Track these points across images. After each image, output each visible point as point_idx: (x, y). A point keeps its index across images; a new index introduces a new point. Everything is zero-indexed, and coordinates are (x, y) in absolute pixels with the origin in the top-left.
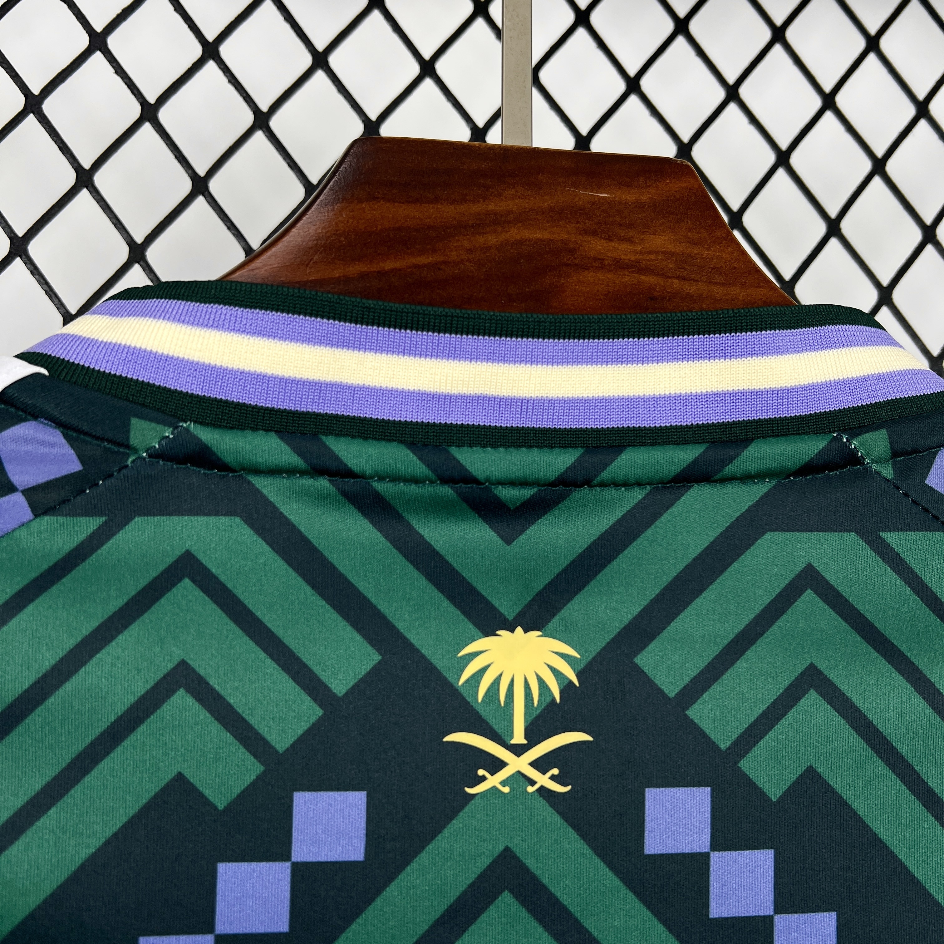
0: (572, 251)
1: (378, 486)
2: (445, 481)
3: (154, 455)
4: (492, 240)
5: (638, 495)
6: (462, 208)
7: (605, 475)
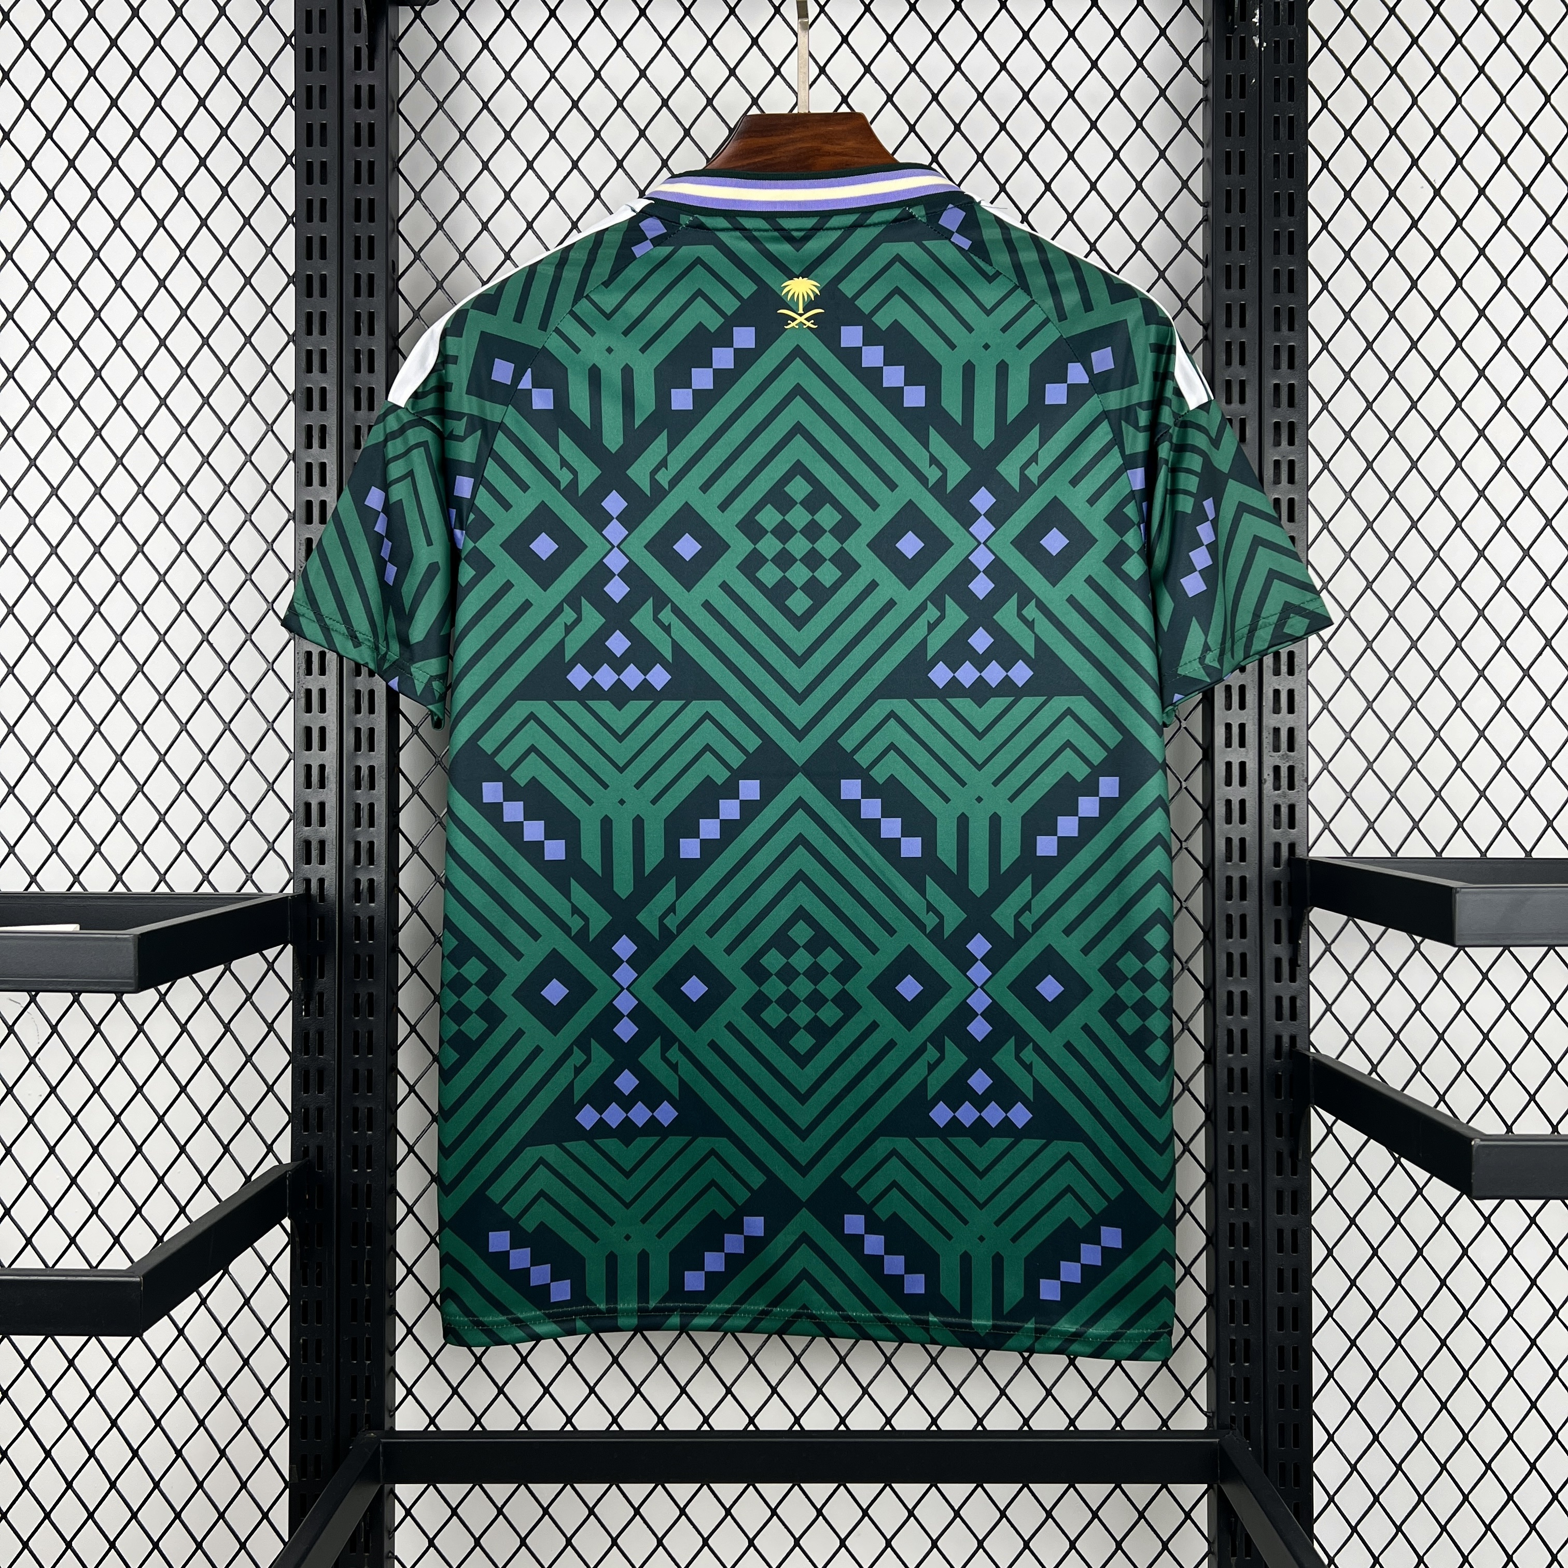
0: (819, 150)
1: (755, 233)
2: (775, 230)
3: (687, 226)
4: (791, 148)
5: (839, 232)
6: (781, 137)
7: (827, 226)
